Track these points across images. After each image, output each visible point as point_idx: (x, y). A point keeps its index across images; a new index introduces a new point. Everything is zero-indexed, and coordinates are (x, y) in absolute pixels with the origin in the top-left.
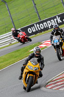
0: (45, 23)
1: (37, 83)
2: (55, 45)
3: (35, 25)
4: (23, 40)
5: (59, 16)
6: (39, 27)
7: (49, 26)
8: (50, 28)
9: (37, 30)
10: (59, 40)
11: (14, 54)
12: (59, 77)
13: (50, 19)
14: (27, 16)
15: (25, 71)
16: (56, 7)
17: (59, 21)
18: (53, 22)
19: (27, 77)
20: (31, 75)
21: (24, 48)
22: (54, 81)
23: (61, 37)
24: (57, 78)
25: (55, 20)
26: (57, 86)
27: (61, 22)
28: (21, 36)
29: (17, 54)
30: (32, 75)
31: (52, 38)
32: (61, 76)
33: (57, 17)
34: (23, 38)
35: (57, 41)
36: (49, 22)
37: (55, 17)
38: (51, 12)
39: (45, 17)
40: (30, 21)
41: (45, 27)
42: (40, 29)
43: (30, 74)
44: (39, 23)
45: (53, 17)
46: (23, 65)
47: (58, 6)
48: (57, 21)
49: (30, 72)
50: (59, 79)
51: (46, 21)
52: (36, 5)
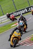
0: (19, 12)
1: (18, 43)
3: (14, 13)
4: (12, 19)
6: (16, 14)
7: (21, 13)
9: (15, 15)
10: (23, 23)
11: (3, 27)
12: (26, 39)
14: (10, 8)
15: (13, 36)
16: (25, 4)
17: (26, 11)
18: (23, 11)
19: (14, 40)
21: (8, 25)
22: (24, 41)
24: (25, 40)
25: (24, 10)
26: (25, 44)
27: (27, 11)
28: (11, 17)
29: (5, 27)
30: (16, 39)
31: (19, 22)
32: (27, 39)
33: (25, 9)
34: (13, 18)
36: (21, 11)
37: (24, 9)
38: (22, 7)
40: (11, 11)
42: (16, 15)
44: (16, 12)
46: (12, 33)
47: (26, 3)
48: (25, 11)
49: (15, 37)
50: (26, 40)
51: (20, 11)
52: (14, 3)
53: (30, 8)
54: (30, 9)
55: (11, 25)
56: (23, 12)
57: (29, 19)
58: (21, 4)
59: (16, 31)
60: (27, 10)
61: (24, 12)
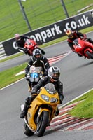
0: (38, 34)
2: (32, 80)
5: (58, 24)
7: (44, 38)
8: (45, 41)
10: (39, 75)
13: (44, 29)
17: (58, 31)
18: (50, 32)
19: (39, 113)
20: (45, 109)
23: (44, 71)
25: (53, 30)
27: (61, 32)
33: (55, 25)
35: (36, 75)
36: (44, 32)
37: (52, 26)
39: (38, 26)
41: (38, 40)
43: (43, 108)
45: (49, 25)
48: (55, 31)
52: (25, 9)
53: (67, 24)
54: (69, 26)
55: (15, 71)
56: (49, 34)
57: (67, 54)
58: (42, 13)
59: (46, 86)
60: (60, 29)
61: (51, 35)
